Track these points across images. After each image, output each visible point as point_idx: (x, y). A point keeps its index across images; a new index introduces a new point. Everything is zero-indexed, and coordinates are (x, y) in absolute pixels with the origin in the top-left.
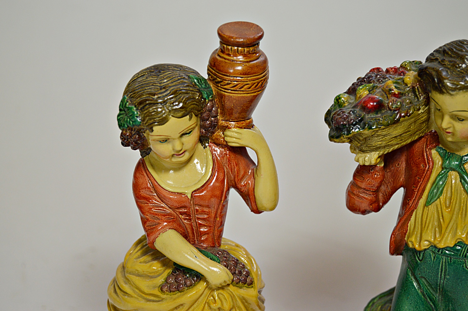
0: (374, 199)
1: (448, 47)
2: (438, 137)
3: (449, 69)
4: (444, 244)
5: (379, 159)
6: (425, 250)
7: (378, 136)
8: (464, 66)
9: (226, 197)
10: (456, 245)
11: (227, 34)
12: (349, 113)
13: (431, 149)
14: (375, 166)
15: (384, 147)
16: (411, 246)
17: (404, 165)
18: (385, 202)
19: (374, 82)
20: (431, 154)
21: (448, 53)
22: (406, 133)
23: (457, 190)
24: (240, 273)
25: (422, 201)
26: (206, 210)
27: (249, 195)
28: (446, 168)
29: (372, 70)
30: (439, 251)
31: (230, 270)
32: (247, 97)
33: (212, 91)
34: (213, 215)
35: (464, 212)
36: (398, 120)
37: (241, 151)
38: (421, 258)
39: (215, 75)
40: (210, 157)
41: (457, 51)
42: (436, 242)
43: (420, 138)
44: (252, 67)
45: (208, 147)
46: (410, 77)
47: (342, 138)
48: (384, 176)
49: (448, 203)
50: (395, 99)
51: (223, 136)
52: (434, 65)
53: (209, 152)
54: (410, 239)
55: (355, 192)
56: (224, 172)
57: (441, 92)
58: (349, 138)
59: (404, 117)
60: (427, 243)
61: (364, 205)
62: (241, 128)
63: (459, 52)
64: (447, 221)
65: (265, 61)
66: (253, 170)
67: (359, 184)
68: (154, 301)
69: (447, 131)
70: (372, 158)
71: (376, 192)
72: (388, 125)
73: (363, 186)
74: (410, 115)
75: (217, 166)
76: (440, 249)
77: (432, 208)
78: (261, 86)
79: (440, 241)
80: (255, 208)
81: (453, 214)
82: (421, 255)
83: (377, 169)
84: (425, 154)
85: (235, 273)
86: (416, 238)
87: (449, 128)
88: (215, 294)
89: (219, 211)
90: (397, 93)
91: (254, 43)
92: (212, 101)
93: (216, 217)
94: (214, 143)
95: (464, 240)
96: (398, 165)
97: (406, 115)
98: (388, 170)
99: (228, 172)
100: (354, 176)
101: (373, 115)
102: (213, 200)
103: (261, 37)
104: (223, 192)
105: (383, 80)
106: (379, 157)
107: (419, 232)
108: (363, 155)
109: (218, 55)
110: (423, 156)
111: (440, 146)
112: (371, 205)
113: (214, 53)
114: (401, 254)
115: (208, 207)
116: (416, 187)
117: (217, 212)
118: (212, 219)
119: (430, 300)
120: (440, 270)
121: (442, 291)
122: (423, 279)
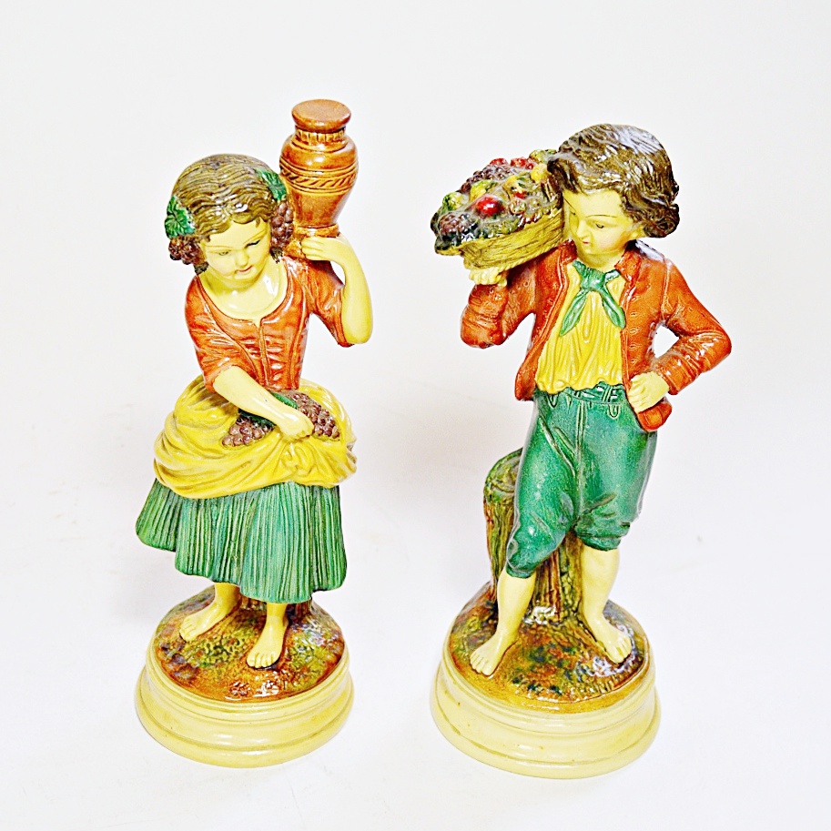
0: (495, 328)
1: (586, 133)
2: (576, 249)
3: (585, 161)
4: (583, 385)
5: (500, 277)
6: (559, 393)
7: (497, 247)
8: (603, 158)
9: (304, 326)
10: (596, 386)
11: (303, 116)
12: (460, 218)
13: (566, 264)
14: (496, 285)
15: (506, 261)
16: (541, 388)
17: (533, 284)
18: (510, 333)
19: (493, 177)
20: (566, 270)
21: (584, 142)
22: (533, 243)
23: (599, 316)
24: (323, 422)
25: (555, 331)
26: (279, 341)
27: (334, 323)
28: (585, 289)
29: (494, 162)
30: (575, 394)
31: (310, 417)
32: (329, 197)
33: (285, 189)
34: (288, 348)
35: (607, 345)
36: (522, 227)
37: (323, 266)
38: (554, 404)
39: (289, 169)
40: (285, 274)
41: (596, 139)
42: (572, 382)
43: (553, 250)
44: (336, 159)
45: (281, 261)
46: (540, 172)
47: (450, 249)
48: (507, 299)
49: (586, 333)
50: (518, 199)
51: (300, 247)
52: (568, 156)
53: (283, 268)
54: (540, 379)
55: (470, 319)
56: (302, 293)
57: (575, 191)
58: (460, 250)
59: (529, 223)
60: (561, 384)
61: (483, 336)
62: (323, 236)
63: (599, 141)
64: (585, 356)
65: (353, 151)
66: (340, 290)
67: (476, 308)
68: (213, 458)
69: (585, 240)
70: (490, 275)
71: (499, 318)
72: (509, 233)
73: (480, 312)
74: (537, 220)
75: (294, 285)
76: (577, 391)
77: (567, 338)
78: (348, 183)
79: (577, 382)
80: (342, 340)
81: (593, 347)
82: (555, 399)
83: (498, 289)
84: (559, 270)
85: (316, 422)
86: (548, 378)
87: (586, 237)
88: (292, 447)
89: (296, 344)
90: (521, 192)
91: (338, 128)
92: (285, 202)
93: (291, 351)
94: (289, 256)
95: (607, 379)
96: (527, 284)
97: (532, 220)
98: (513, 291)
99: (307, 294)
100: (470, 298)
101: (490, 220)
102: (288, 328)
103: (346, 120)
104: (300, 319)
105: (506, 175)
106: (499, 274)
107: (552, 370)
108: (479, 271)
109: (293, 143)
110: (556, 272)
111: (578, 260)
112: (491, 335)
113: (287, 140)
114: (532, 399)
115: (282, 337)
116: (548, 312)
117: (293, 344)
118: (287, 354)
119: (567, 457)
120: (578, 418)
121: (582, 446)
122: (557, 431)
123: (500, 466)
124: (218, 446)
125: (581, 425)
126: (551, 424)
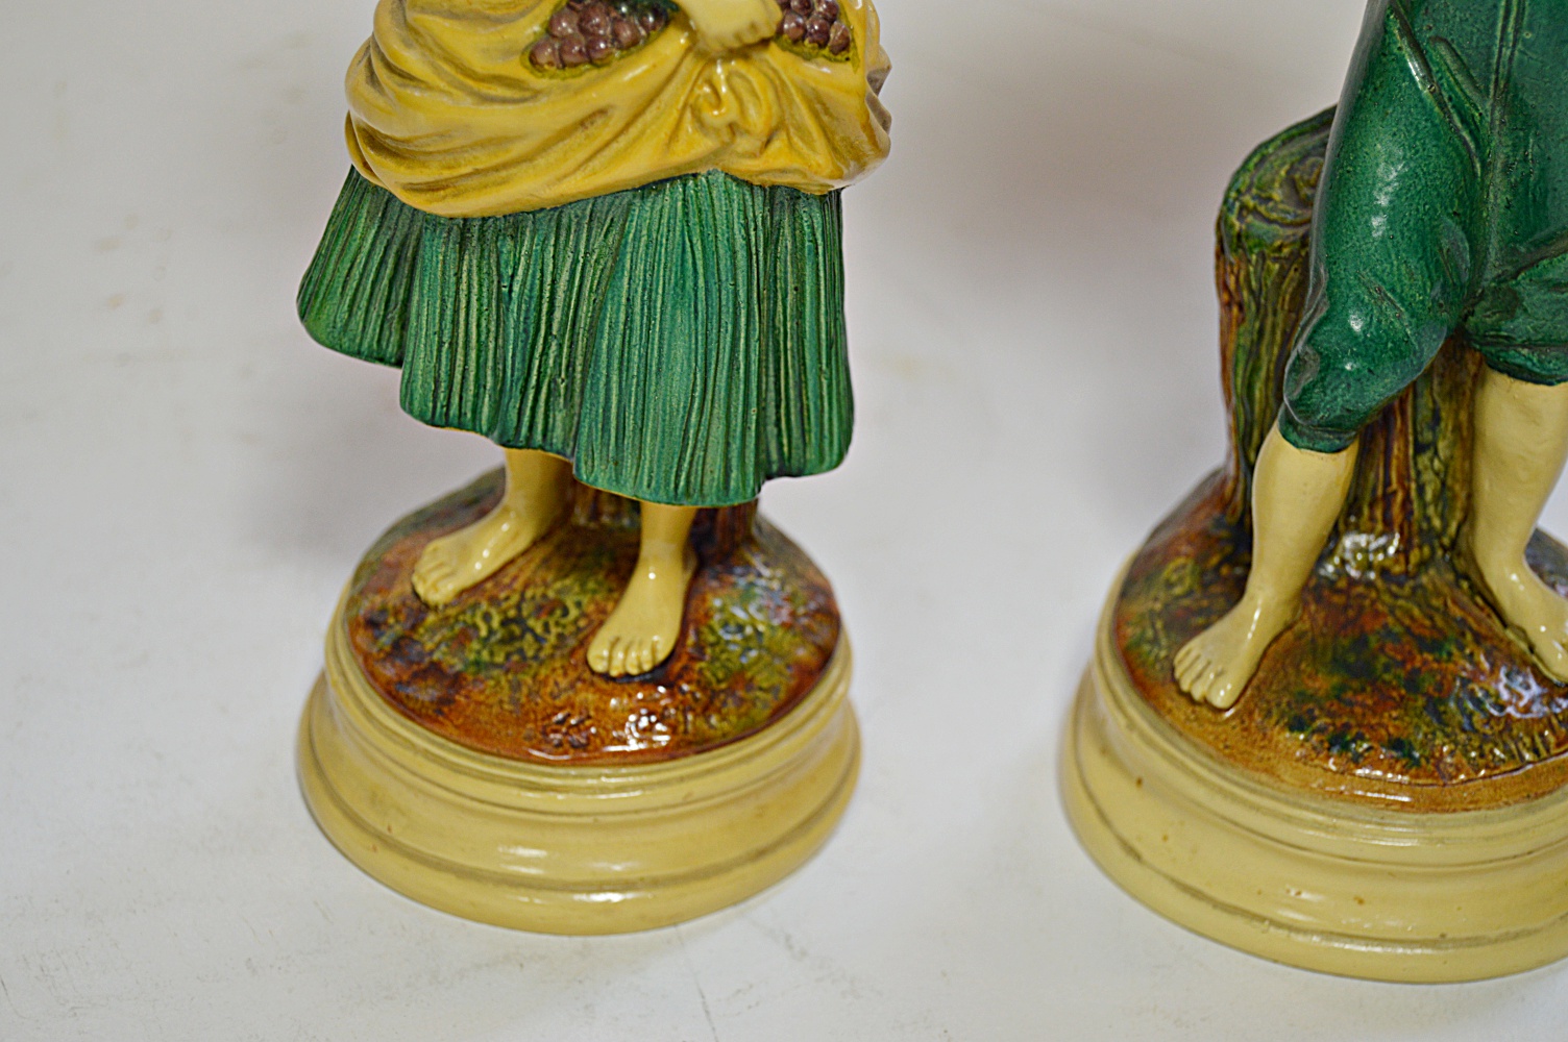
24: (807, 6)
85: (788, 6)
88: (720, 73)
119: (1463, 121)
120: (1501, 12)
121: (1506, 91)
122: (1442, 49)
123: (1263, 159)
124: (517, 69)
125: (1510, 30)
126: (1424, 28)
